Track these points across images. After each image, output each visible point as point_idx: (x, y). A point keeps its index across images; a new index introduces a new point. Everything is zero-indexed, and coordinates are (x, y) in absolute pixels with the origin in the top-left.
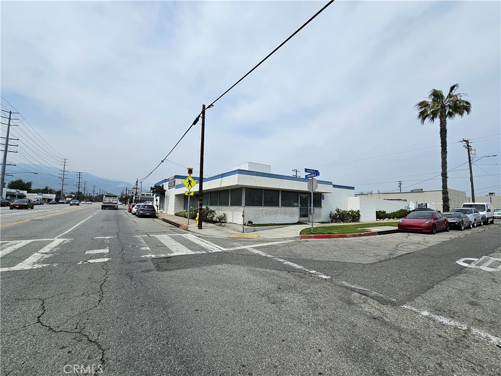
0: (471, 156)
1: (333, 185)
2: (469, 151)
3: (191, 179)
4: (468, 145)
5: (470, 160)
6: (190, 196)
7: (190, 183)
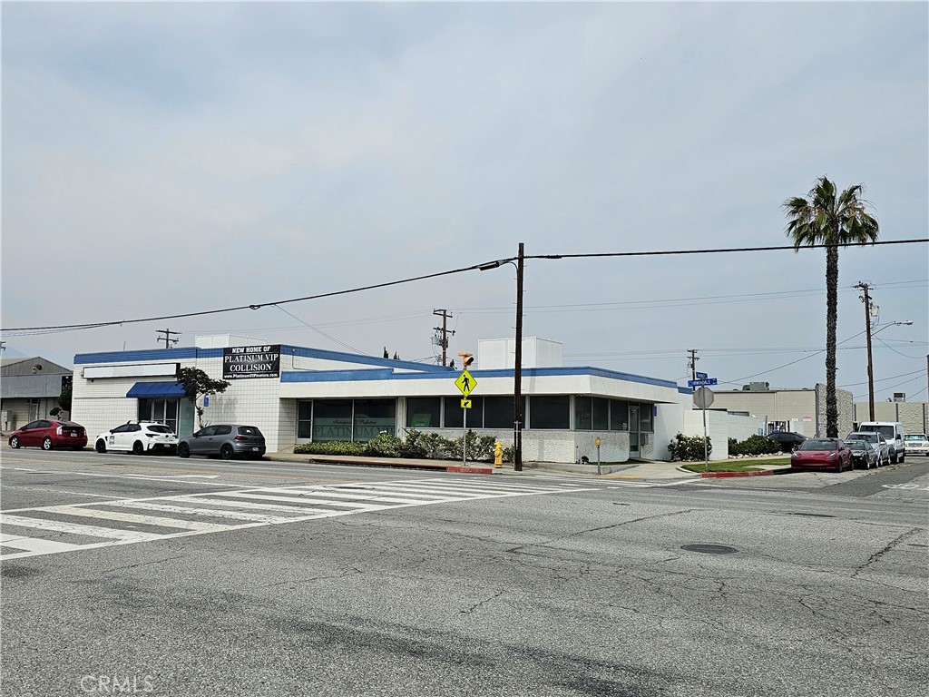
0: (872, 319)
1: (679, 388)
2: (867, 309)
3: (468, 376)
4: (867, 296)
5: (869, 329)
6: (467, 409)
7: (467, 385)
